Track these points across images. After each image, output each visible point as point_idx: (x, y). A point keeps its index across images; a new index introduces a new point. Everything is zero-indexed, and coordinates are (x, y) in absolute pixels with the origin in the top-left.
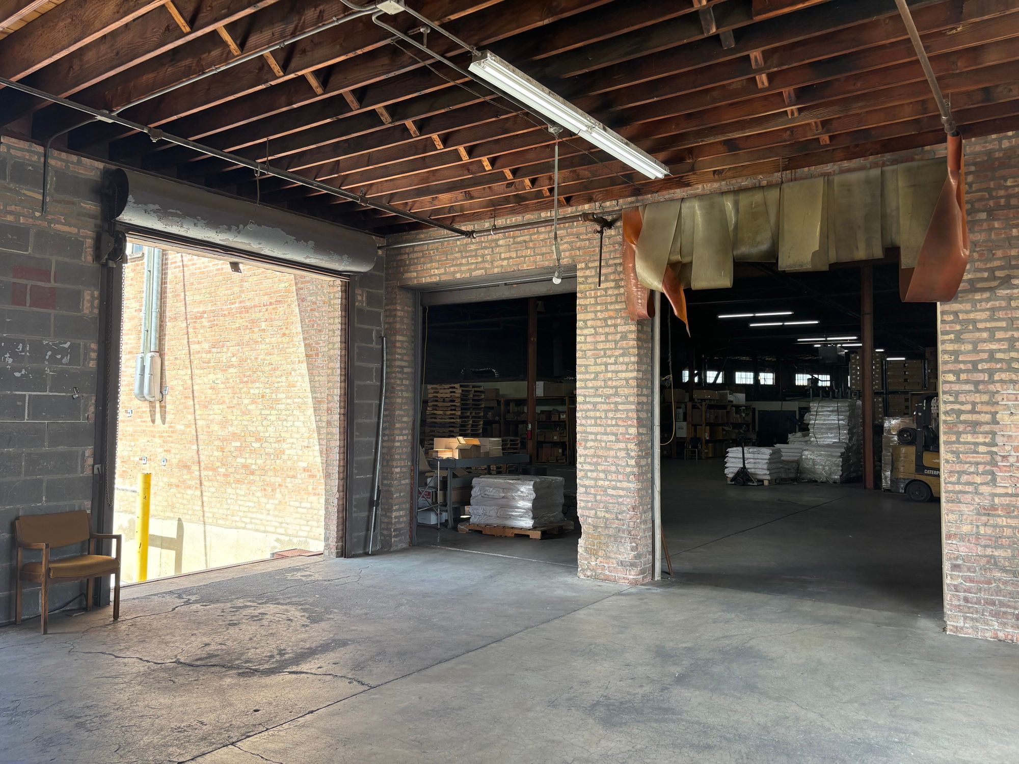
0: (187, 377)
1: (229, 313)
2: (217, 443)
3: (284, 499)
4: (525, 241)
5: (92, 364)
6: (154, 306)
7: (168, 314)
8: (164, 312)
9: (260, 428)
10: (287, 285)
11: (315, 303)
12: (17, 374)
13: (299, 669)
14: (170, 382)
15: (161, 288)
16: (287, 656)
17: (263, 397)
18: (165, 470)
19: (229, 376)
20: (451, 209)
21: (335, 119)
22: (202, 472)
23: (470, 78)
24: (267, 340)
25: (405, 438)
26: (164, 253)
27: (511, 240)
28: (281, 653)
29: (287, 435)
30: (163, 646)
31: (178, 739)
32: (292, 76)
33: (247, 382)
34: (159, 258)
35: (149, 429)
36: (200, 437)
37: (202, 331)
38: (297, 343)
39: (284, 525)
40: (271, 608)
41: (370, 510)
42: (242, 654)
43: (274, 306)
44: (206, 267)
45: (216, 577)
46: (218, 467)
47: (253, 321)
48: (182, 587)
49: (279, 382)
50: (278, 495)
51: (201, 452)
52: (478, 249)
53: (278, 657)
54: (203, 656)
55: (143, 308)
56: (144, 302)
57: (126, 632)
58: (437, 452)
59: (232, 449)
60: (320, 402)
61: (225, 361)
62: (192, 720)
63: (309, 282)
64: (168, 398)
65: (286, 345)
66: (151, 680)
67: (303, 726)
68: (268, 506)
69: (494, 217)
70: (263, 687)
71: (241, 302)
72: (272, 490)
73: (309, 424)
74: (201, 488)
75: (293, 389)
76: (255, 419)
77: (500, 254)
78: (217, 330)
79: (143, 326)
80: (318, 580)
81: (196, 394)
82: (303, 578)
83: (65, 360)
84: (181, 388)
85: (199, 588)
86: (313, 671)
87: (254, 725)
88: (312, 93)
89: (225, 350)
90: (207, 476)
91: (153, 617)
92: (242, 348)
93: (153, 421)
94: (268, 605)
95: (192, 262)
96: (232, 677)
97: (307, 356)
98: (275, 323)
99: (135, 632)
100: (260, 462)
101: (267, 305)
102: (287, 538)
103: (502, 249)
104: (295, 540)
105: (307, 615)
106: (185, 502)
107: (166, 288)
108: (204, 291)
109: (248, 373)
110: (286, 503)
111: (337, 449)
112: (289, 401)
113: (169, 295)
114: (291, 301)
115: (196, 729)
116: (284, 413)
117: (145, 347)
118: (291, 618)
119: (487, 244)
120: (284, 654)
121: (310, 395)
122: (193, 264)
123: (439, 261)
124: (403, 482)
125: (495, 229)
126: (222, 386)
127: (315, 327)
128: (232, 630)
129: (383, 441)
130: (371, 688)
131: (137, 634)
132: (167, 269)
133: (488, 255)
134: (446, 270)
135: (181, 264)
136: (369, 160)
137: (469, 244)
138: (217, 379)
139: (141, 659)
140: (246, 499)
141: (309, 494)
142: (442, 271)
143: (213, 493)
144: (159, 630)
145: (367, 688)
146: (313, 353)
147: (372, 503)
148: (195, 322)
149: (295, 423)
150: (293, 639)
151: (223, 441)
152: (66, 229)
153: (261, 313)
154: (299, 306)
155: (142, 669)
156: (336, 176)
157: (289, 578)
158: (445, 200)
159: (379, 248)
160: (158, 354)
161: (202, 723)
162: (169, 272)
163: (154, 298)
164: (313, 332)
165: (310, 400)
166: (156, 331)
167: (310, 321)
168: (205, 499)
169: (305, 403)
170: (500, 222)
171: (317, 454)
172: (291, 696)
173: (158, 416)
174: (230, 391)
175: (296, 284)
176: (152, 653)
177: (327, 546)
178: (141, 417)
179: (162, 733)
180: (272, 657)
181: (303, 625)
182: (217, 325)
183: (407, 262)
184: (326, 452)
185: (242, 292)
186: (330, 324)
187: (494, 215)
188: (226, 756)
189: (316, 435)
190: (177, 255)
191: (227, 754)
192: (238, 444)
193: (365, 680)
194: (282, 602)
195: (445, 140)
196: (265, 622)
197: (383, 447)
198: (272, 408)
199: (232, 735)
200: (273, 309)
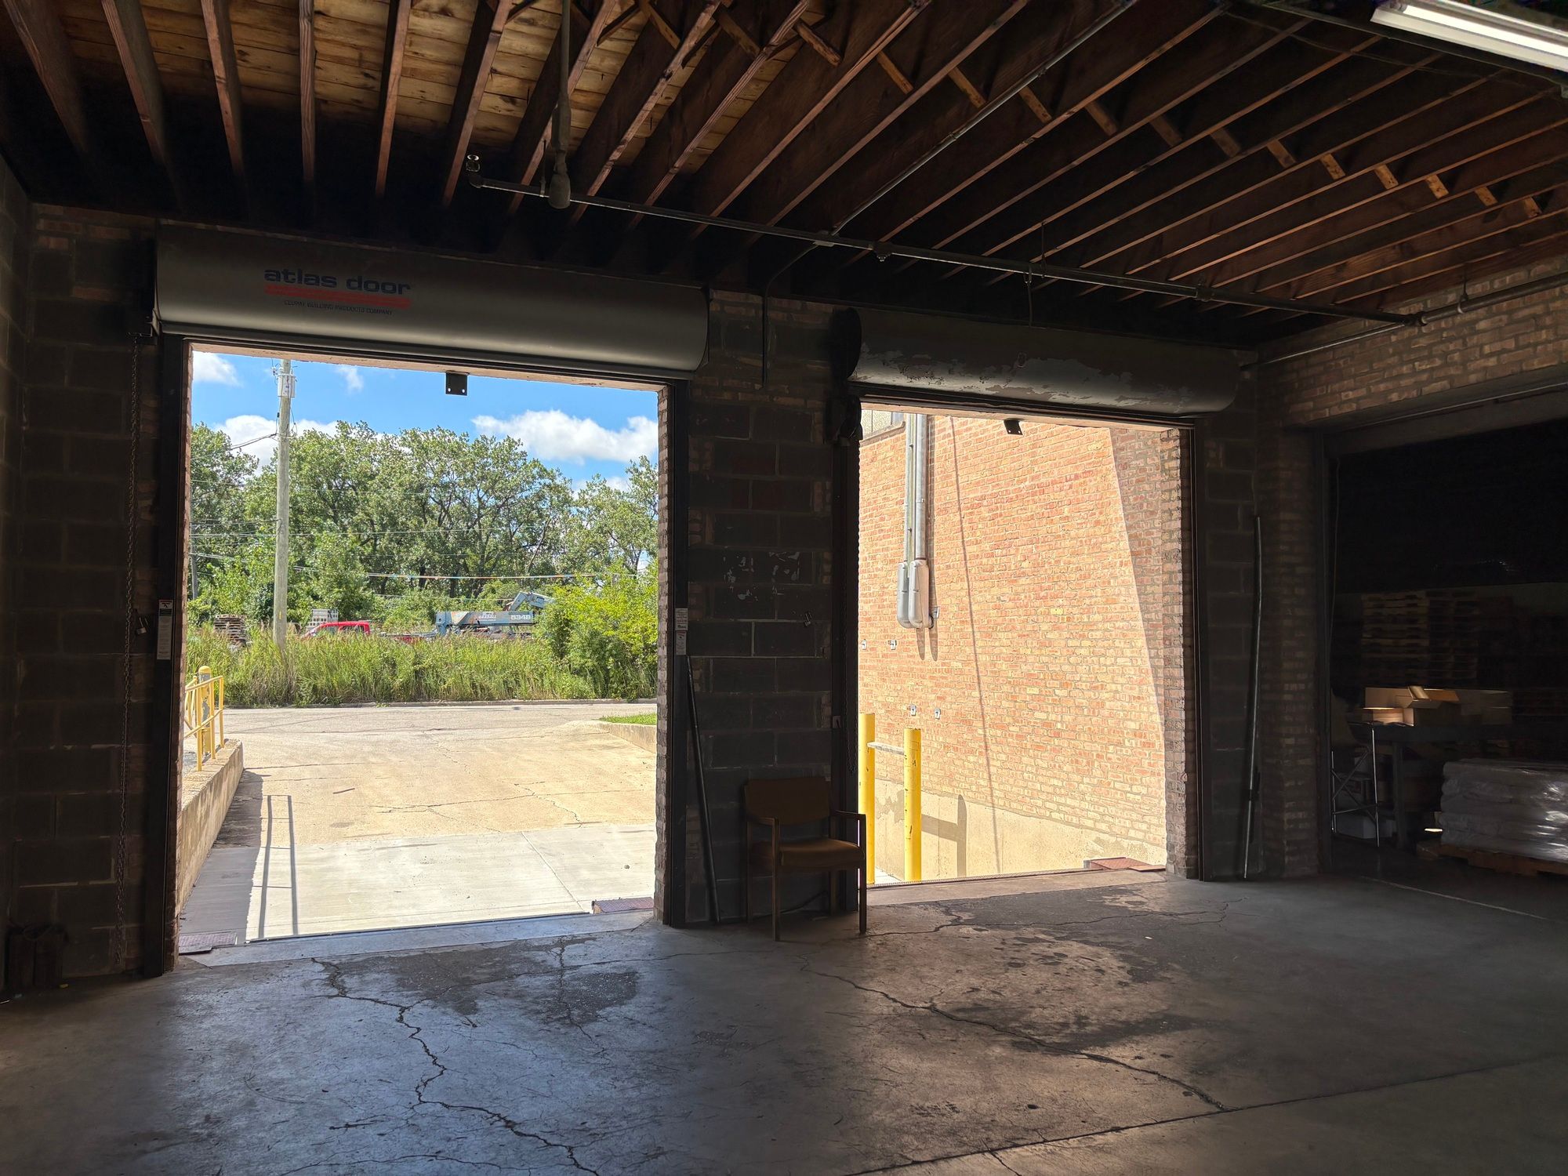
0: (964, 593)
1: (1017, 496)
2: (1006, 688)
3: (1107, 778)
4: (1534, 317)
5: (826, 580)
6: (918, 494)
7: (936, 504)
8: (932, 502)
9: (1066, 668)
10: (1099, 445)
11: (1143, 470)
12: (742, 597)
13: (1105, 1053)
14: (941, 600)
15: (927, 467)
16: (1089, 1028)
17: (1069, 619)
18: (939, 726)
19: (1020, 589)
20: (1376, 280)
21: (1142, 169)
22: (987, 731)
23: (1380, 35)
24: (1073, 533)
25: (1302, 686)
26: (929, 419)
27: (1505, 317)
28: (1081, 1021)
29: (1107, 679)
30: (917, 981)
31: (917, 1125)
32: (1065, 116)
33: (1046, 598)
34: (923, 426)
35: (917, 667)
36: (983, 679)
37: (980, 526)
38: (1117, 535)
39: (1107, 818)
40: (1074, 948)
41: (1244, 807)
42: (1023, 1013)
43: (1082, 480)
44: (985, 431)
45: (1000, 889)
46: (1009, 725)
47: (1051, 506)
48: (953, 898)
49: (1091, 597)
50: (1097, 773)
51: (985, 701)
52: (1433, 344)
53: (1074, 1028)
54: (968, 1006)
55: (905, 499)
56: (906, 490)
57: (873, 953)
58: (1371, 712)
59: (1028, 698)
60: (1155, 627)
61: (1013, 567)
62: (940, 1101)
63: (1132, 437)
64: (939, 623)
65: (1100, 539)
66: (895, 1029)
67: (1101, 1150)
68: (1082, 787)
69: (1465, 281)
70: (1047, 1072)
71: (1033, 479)
72: (1088, 763)
73: (1139, 662)
74: (987, 754)
75: (1113, 606)
76: (1059, 654)
77: (1481, 346)
78: (1001, 523)
79: (905, 525)
80: (1152, 913)
81: (975, 618)
82: (1130, 906)
83: (794, 577)
84: (956, 609)
85: (975, 902)
86: (1127, 1061)
87: (1027, 1130)
88: (1101, 136)
89: (1013, 551)
90: (995, 736)
91: (910, 936)
92: (1037, 547)
93: (922, 656)
94: (1070, 943)
95: (965, 427)
96: (1003, 1046)
97: (1133, 553)
98: (1083, 506)
99: (884, 955)
100: (1067, 718)
101: (1070, 480)
102: (1113, 839)
103: (1485, 338)
104: (1125, 843)
105: (1128, 967)
106: (966, 772)
107: (933, 467)
108: (982, 467)
109: (1047, 584)
110: (1109, 784)
111: (1182, 704)
112: (1108, 625)
113: (937, 477)
114: (1107, 469)
115: (943, 1115)
116: (1100, 644)
117: (909, 551)
118: (1103, 968)
119: (1453, 333)
120: (1085, 1025)
121: (1140, 615)
122: (967, 430)
123: (1354, 376)
124: (1301, 762)
125: (1466, 302)
126: (1011, 604)
127: (1145, 508)
128: (1013, 975)
129: (1261, 692)
130: (1223, 1110)
131: (886, 958)
132: (933, 440)
133: (1454, 352)
134: (1369, 390)
135: (951, 431)
136: (1212, 224)
137: (1415, 337)
138: (1003, 594)
139: (886, 996)
140: (1049, 773)
141: (1144, 772)
142: (1363, 392)
143: (1004, 762)
144: (915, 957)
145: (1215, 1109)
146: (1143, 549)
147: (1245, 795)
148: (971, 513)
149: (1118, 660)
150: (1102, 1003)
151: (1014, 686)
152: (790, 401)
153: (1063, 493)
154: (1119, 476)
155: (885, 1010)
156: (1157, 261)
157: (1107, 903)
158: (1361, 267)
159: (1244, 368)
160: (924, 562)
161: (953, 1108)
162: (936, 444)
163: (918, 483)
164: (1141, 516)
165: (1140, 623)
166: (922, 529)
167: (1135, 499)
168: (993, 770)
169: (1133, 629)
170: (1476, 289)
171: (1154, 709)
172: (1088, 1095)
173: (927, 649)
174: (1021, 612)
175: (1114, 442)
176: (902, 990)
177: (1171, 858)
178: (907, 650)
179: (898, 1111)
180: (1065, 1025)
181: (1120, 983)
182: (1001, 515)
183: (1297, 385)
184: (1166, 707)
185: (1035, 463)
186: (1164, 501)
187: (1465, 279)
188: (980, 1169)
189: (1151, 679)
190: (945, 420)
191: (981, 1165)
192: (1036, 691)
193: (1214, 1095)
194: (1092, 940)
195: (1348, 162)
196: (1062, 969)
197: (1261, 702)
198: (1083, 637)
199: (992, 1137)
200: (1080, 484)
